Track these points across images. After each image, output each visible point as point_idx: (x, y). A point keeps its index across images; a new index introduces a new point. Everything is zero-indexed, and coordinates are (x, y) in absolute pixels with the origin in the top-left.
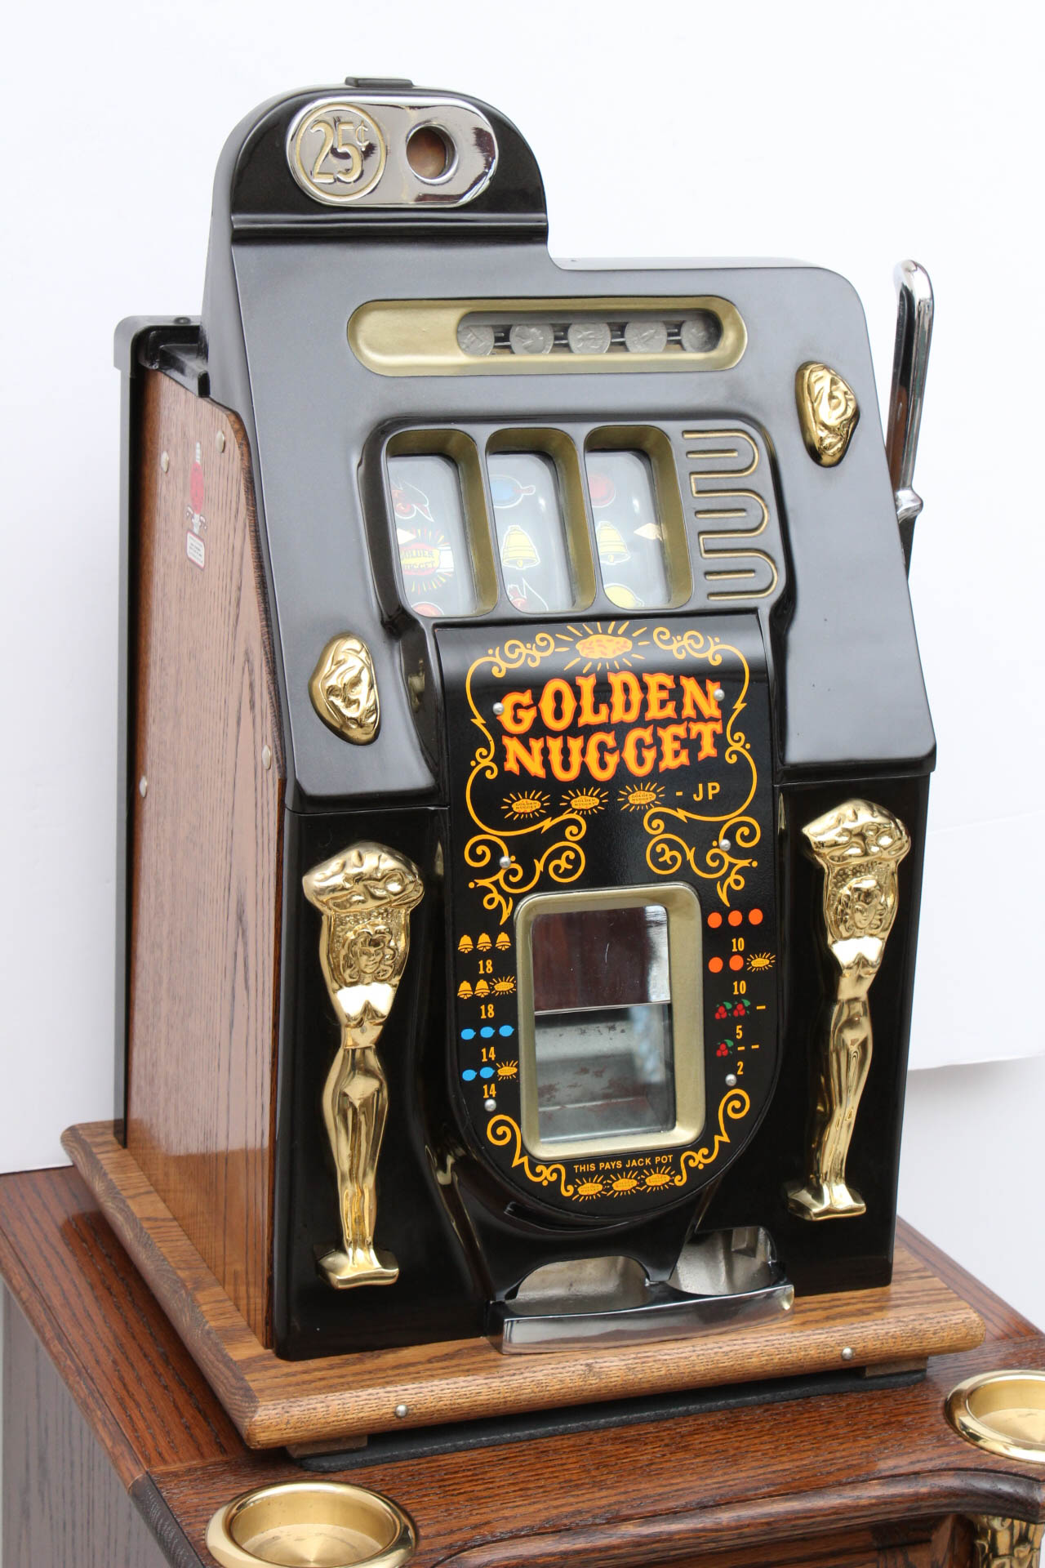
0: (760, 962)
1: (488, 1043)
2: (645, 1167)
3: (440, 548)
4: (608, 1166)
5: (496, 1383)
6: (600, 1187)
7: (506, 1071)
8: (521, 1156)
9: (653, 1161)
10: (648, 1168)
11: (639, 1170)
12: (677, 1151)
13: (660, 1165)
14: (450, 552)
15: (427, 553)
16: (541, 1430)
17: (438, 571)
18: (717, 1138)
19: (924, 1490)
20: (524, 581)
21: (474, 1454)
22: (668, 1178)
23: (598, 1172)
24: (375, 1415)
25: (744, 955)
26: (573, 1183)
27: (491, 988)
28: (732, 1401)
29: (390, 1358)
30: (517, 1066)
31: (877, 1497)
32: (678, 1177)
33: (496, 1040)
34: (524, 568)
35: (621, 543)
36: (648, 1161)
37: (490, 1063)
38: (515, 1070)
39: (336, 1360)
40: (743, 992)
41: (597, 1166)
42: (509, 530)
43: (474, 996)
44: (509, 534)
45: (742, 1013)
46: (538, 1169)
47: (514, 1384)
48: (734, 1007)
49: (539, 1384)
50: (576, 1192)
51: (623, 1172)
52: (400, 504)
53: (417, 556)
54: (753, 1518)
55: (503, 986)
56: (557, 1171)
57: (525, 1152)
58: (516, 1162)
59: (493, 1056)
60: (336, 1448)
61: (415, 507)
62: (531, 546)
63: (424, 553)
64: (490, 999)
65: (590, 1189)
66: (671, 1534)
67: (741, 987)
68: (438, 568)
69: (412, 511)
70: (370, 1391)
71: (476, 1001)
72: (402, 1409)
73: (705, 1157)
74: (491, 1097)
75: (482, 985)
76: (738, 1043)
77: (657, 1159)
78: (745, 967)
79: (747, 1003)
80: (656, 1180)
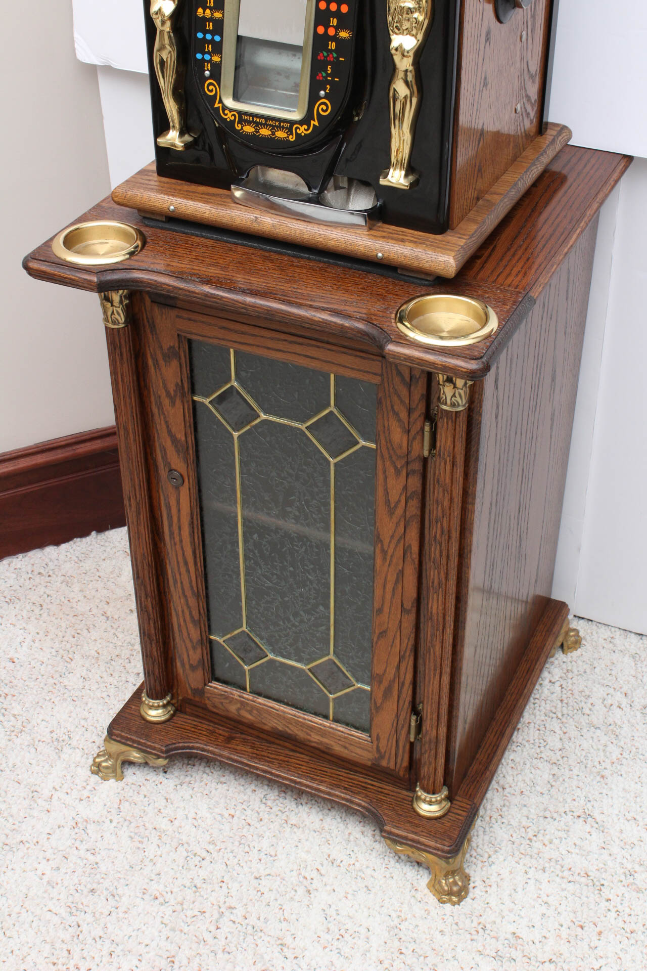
0: (344, 34)
1: (209, 42)
2: (276, 126)
4: (258, 120)
5: (214, 211)
6: (253, 130)
7: (216, 59)
8: (219, 103)
9: (280, 124)
10: (277, 127)
11: (273, 127)
12: (292, 123)
13: (283, 127)
16: (240, 241)
18: (312, 122)
19: (347, 325)
21: (206, 241)
22: (286, 135)
23: (253, 122)
24: (160, 206)
25: (336, 28)
26: (241, 124)
27: (212, 14)
28: (331, 261)
29: (193, 187)
30: (221, 58)
31: (323, 319)
32: (291, 136)
33: (212, 42)
36: (277, 123)
37: (209, 53)
38: (220, 59)
39: (173, 181)
40: (333, 48)
41: (253, 119)
43: (204, 16)
45: (332, 59)
46: (226, 112)
47: (221, 214)
48: (328, 55)
49: (232, 218)
50: (242, 129)
51: (265, 125)
54: (261, 305)
55: (218, 15)
56: (234, 115)
57: (221, 101)
58: (216, 105)
59: (210, 49)
60: (152, 217)
64: (211, 20)
65: (249, 129)
66: (222, 297)
67: (332, 46)
70: (163, 196)
71: (204, 19)
72: (172, 208)
73: (306, 130)
74: (208, 70)
75: (208, 11)
76: (328, 75)
77: (282, 124)
78: (336, 35)
79: (335, 55)
80: (281, 134)
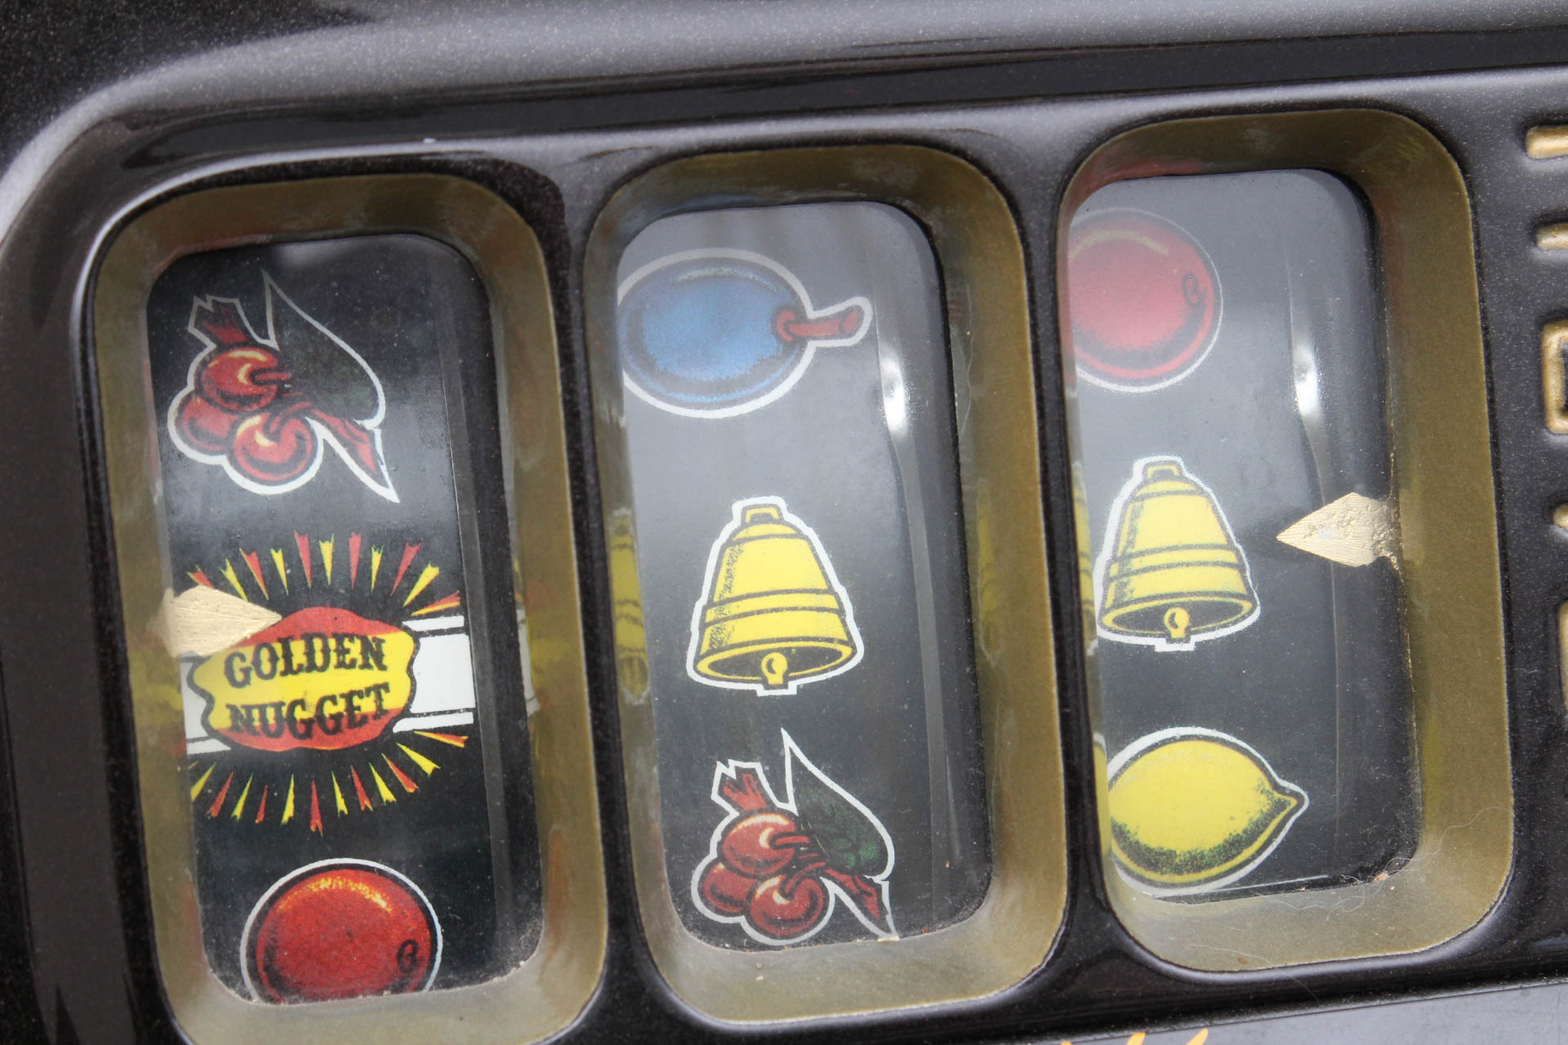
3: (416, 625)
14: (463, 642)
15: (355, 648)
17: (402, 726)
20: (788, 741)
34: (792, 689)
35: (1230, 557)
42: (735, 523)
44: (730, 543)
52: (256, 420)
53: (311, 667)
61: (322, 432)
62: (830, 591)
63: (343, 651)
68: (405, 713)
69: (301, 454)
